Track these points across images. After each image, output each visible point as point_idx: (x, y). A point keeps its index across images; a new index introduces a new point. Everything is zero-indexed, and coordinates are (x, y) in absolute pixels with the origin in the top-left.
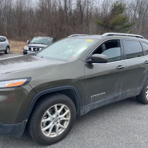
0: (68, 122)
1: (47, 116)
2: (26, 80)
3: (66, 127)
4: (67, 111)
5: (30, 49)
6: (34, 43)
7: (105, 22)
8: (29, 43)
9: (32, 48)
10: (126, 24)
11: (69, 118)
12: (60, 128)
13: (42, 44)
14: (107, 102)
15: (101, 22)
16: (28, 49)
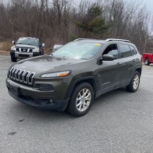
0: (89, 102)
1: (79, 97)
2: (68, 72)
3: (88, 105)
4: (89, 94)
5: (18, 50)
6: (20, 44)
7: (83, 23)
8: (15, 43)
9: (20, 49)
10: (103, 26)
11: (90, 99)
12: (85, 105)
13: (29, 44)
14: (111, 89)
15: (80, 23)
16: (15, 49)
